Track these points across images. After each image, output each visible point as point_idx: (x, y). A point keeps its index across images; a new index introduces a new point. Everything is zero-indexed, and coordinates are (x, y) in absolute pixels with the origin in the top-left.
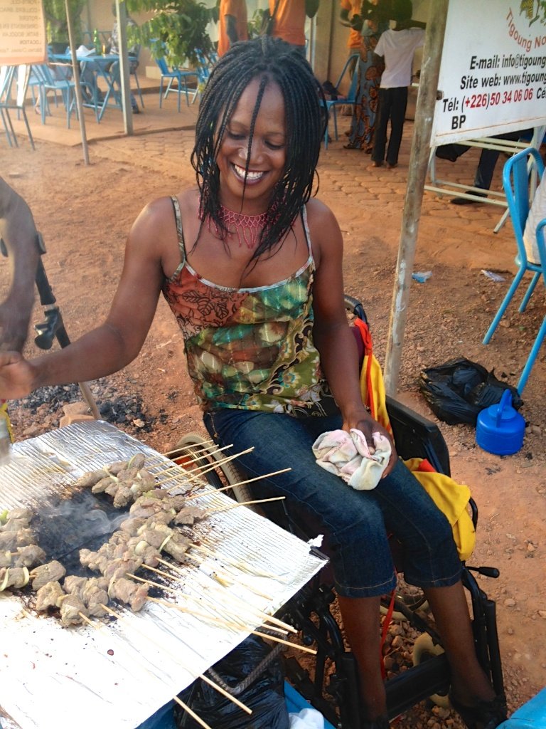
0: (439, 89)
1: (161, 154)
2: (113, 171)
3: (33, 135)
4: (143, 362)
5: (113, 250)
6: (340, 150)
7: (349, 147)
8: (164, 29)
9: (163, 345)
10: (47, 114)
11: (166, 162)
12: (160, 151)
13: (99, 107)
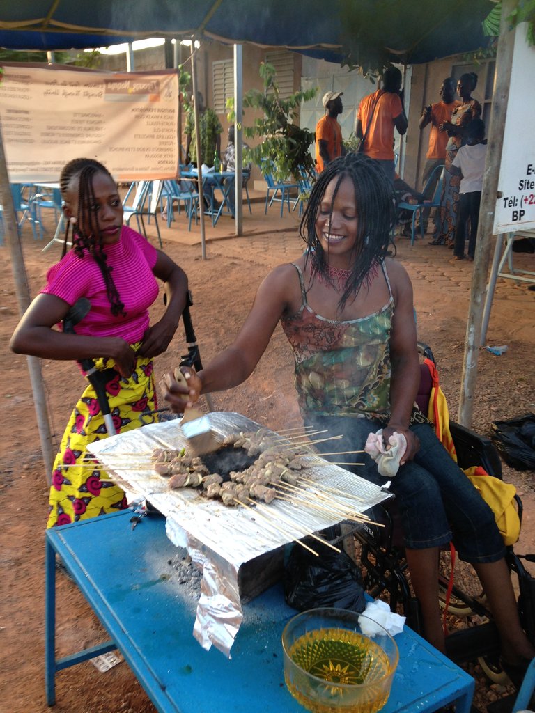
0: (499, 190)
1: (266, 251)
2: (225, 264)
3: (162, 237)
4: (249, 411)
5: (225, 325)
6: (426, 246)
7: (434, 244)
8: (273, 151)
9: (265, 399)
10: (172, 220)
11: (270, 257)
12: (264, 248)
13: (215, 214)
